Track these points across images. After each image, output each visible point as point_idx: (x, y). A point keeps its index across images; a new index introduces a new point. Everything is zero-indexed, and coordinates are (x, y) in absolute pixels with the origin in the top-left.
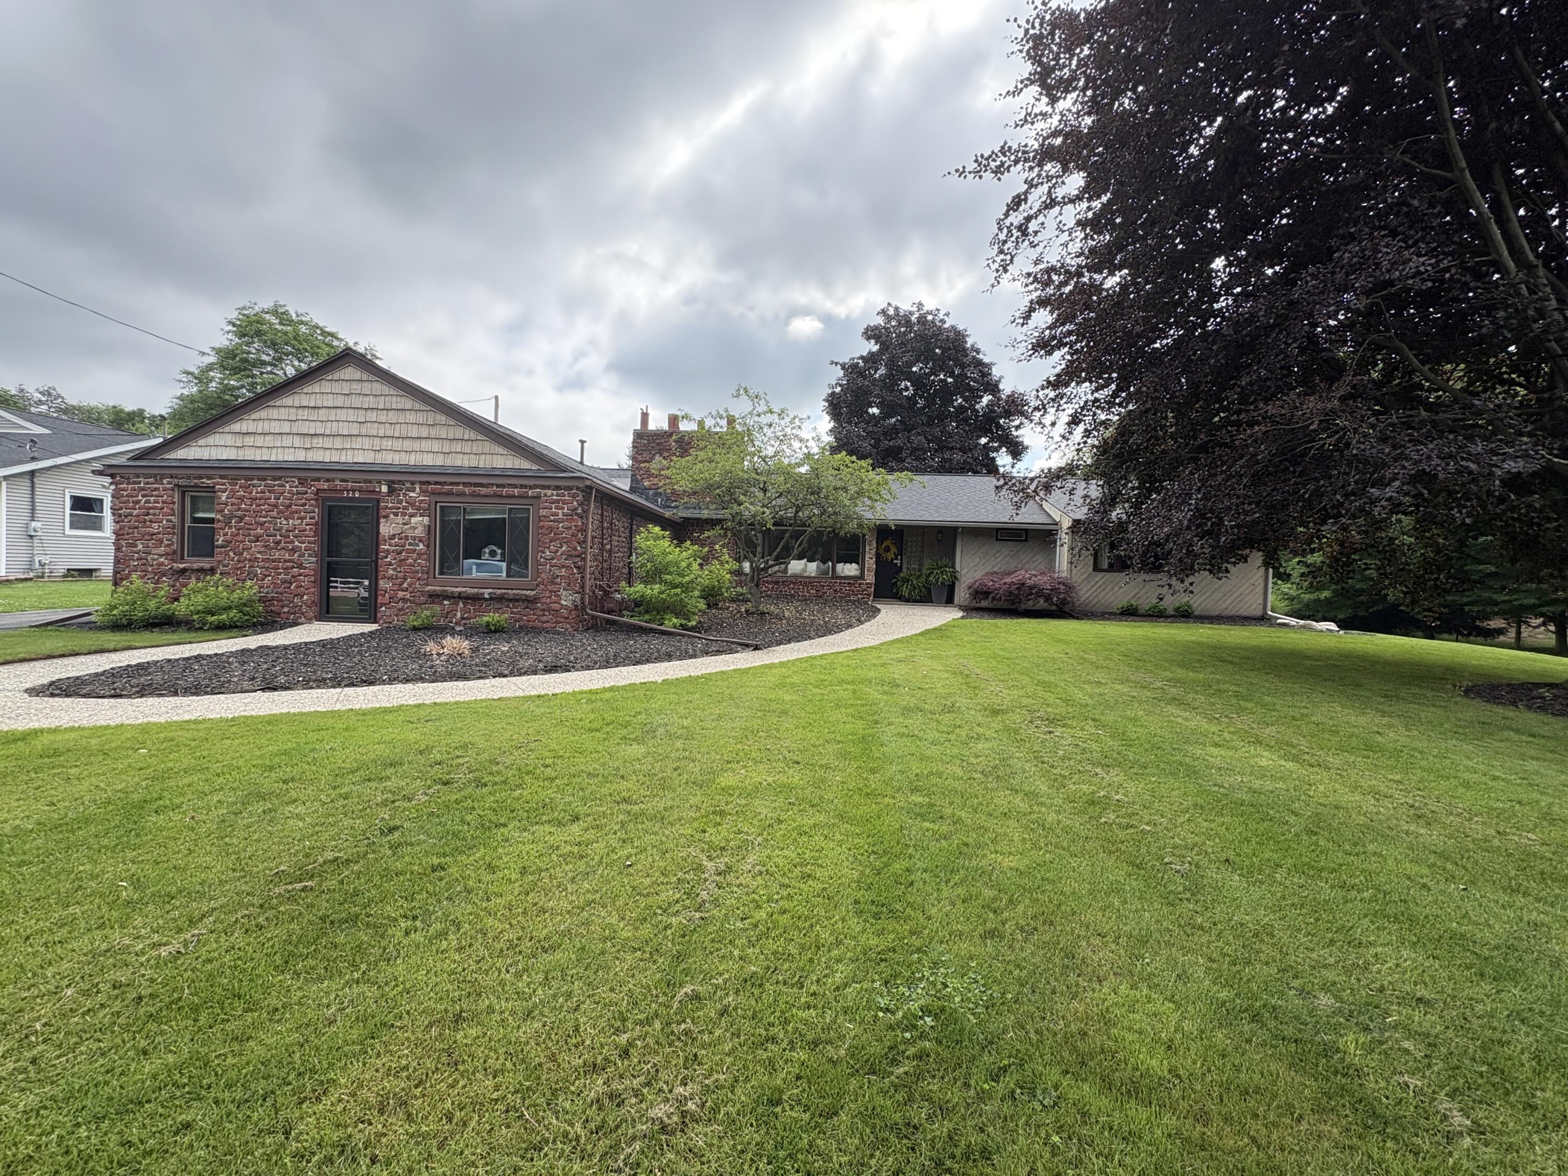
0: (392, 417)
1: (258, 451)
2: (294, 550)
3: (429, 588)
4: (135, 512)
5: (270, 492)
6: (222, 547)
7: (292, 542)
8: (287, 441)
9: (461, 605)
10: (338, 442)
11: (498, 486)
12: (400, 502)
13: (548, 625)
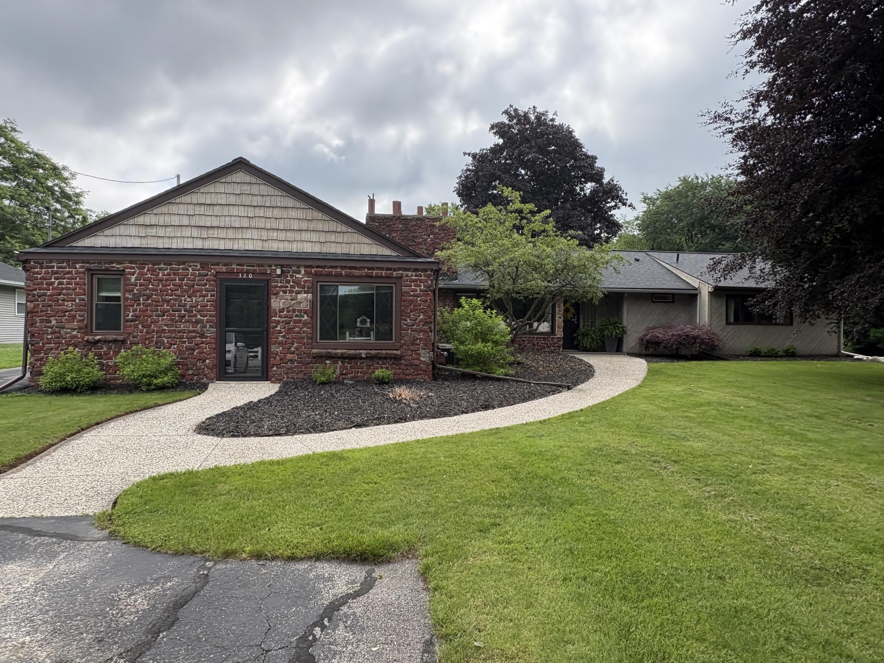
0: (277, 213)
1: (160, 241)
2: (197, 322)
3: (314, 351)
4: (49, 293)
5: (174, 274)
6: (132, 321)
7: (195, 316)
8: (187, 232)
9: (340, 363)
10: (231, 234)
11: (369, 269)
12: (288, 282)
13: (410, 377)
